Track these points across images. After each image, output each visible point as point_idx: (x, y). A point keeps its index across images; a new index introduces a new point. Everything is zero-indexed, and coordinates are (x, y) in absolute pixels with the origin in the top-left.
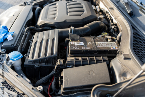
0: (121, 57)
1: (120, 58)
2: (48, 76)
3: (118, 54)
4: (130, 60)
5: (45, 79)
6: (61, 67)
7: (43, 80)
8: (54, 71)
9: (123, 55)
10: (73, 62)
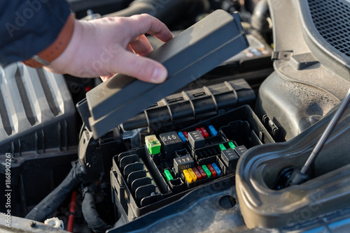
0: (289, 66)
1: (286, 69)
2: (60, 187)
3: (277, 59)
4: (319, 67)
5: (51, 201)
6: (105, 142)
7: (45, 206)
8: (79, 167)
9: (293, 56)
10: (142, 116)
